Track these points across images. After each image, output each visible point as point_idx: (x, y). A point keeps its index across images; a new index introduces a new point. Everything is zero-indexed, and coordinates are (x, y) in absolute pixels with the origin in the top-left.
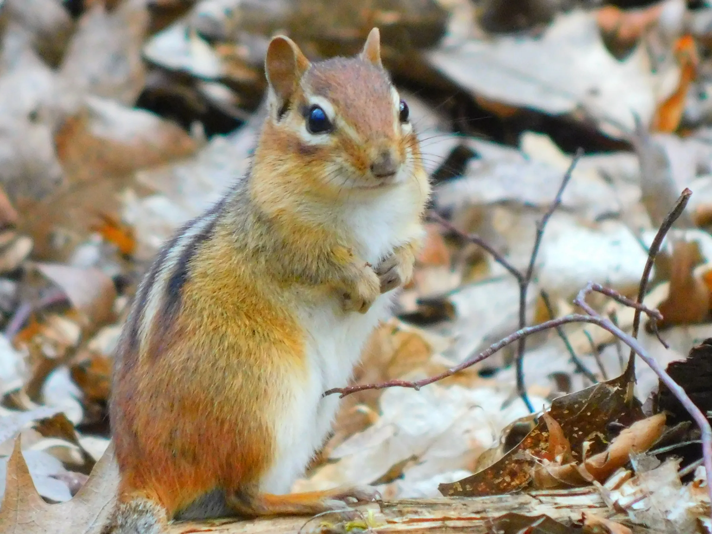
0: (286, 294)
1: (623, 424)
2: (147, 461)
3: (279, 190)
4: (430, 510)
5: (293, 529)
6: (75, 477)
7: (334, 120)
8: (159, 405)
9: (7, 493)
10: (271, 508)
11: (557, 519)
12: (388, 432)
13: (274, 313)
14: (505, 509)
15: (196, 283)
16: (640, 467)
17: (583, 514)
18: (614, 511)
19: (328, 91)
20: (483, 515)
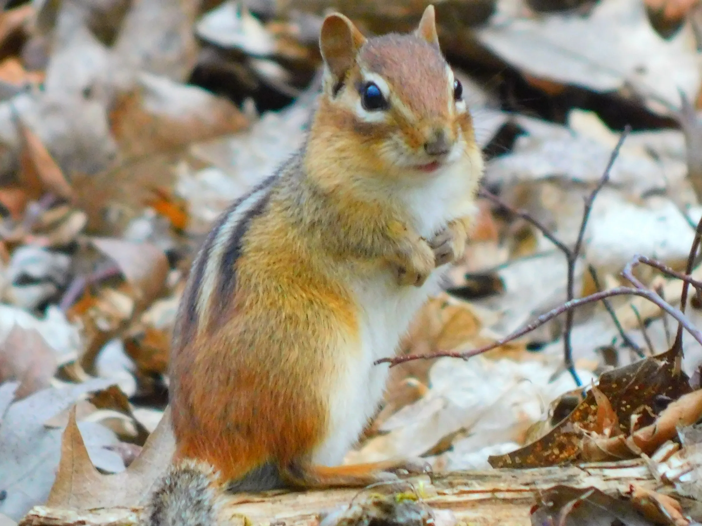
0: (341, 269)
1: (671, 398)
2: (201, 434)
3: (334, 166)
4: (480, 481)
5: (345, 500)
6: (129, 449)
7: (389, 98)
8: (215, 377)
9: (62, 464)
10: (323, 481)
11: (605, 491)
12: (438, 405)
13: (329, 287)
14: (553, 481)
15: (250, 257)
16: (687, 440)
17: (631, 486)
18: (662, 483)
19: (383, 69)
20: (533, 487)
